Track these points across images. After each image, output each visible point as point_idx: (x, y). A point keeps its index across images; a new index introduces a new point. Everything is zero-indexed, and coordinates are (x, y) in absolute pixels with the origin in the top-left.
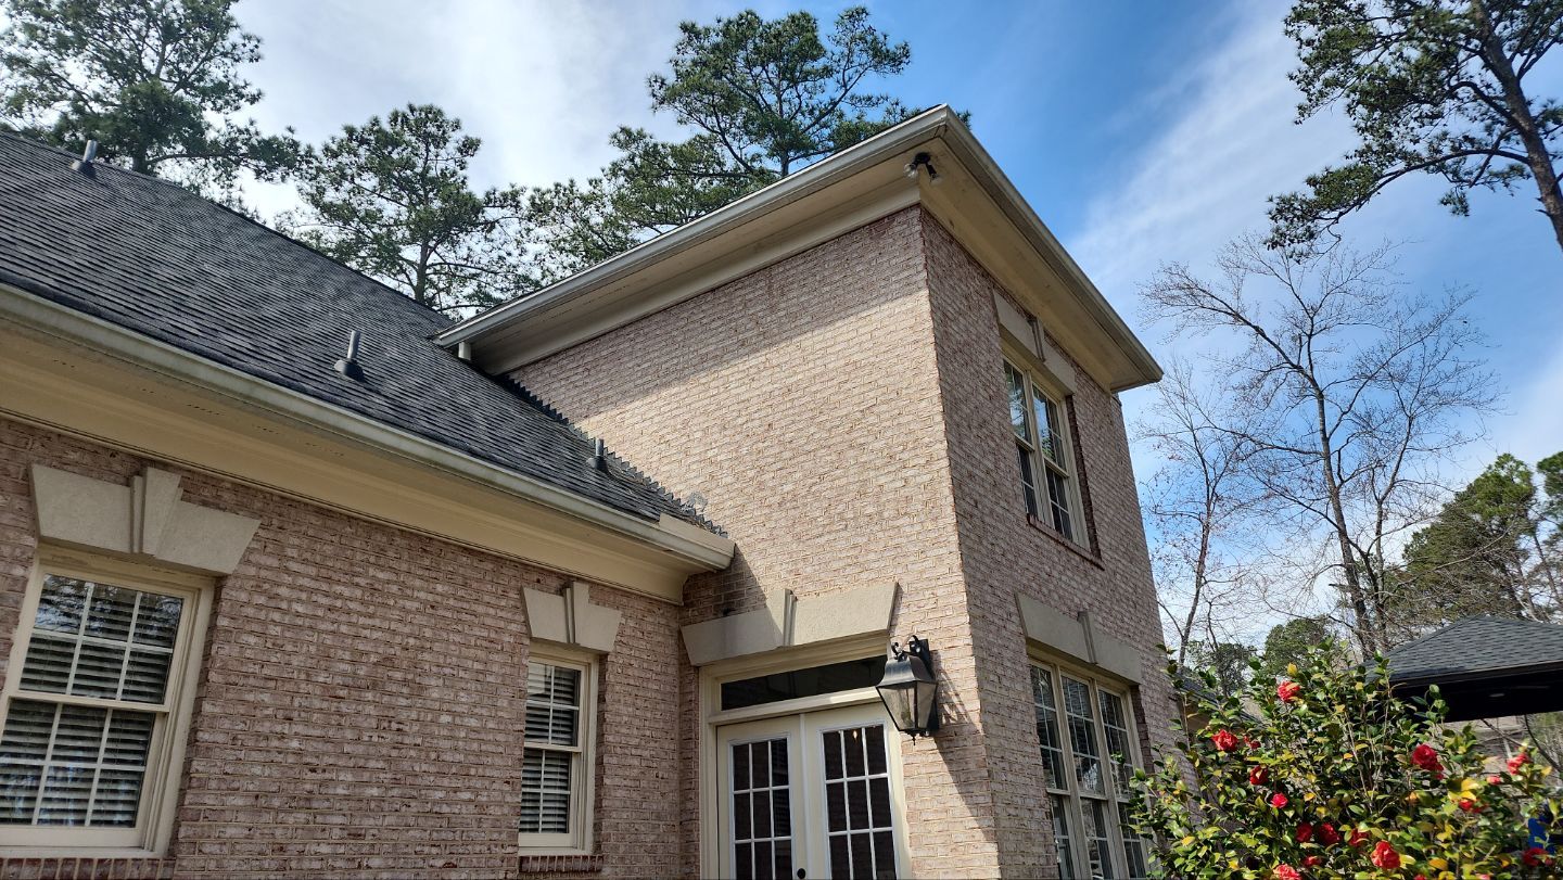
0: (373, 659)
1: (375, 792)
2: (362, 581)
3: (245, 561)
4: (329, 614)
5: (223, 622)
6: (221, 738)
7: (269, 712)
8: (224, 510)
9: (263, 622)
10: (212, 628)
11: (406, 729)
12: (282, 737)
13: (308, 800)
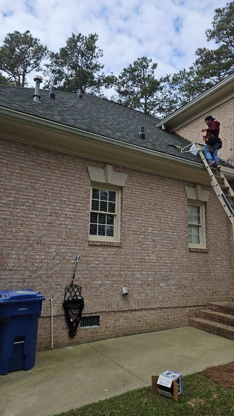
0: (153, 204)
1: (157, 232)
2: (149, 187)
3: (126, 184)
4: (143, 194)
5: (124, 196)
6: (127, 220)
7: (134, 215)
8: (121, 172)
9: (131, 196)
10: (122, 198)
11: (161, 219)
12: (137, 220)
13: (144, 233)
